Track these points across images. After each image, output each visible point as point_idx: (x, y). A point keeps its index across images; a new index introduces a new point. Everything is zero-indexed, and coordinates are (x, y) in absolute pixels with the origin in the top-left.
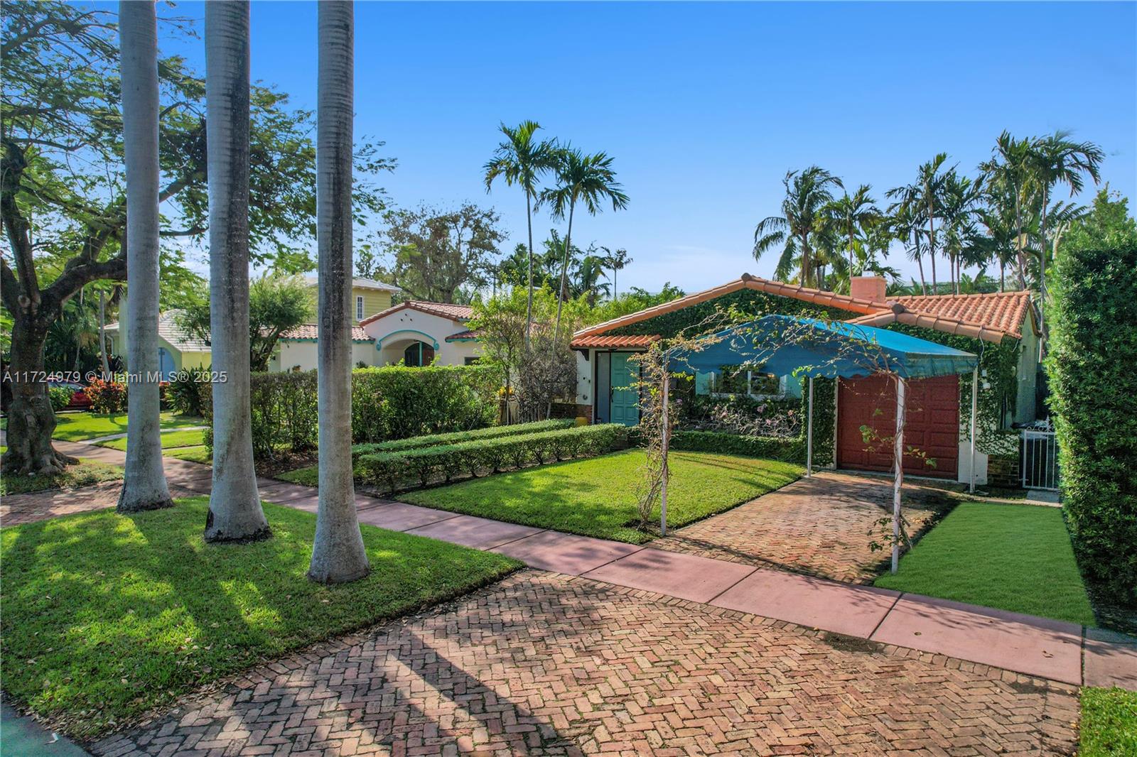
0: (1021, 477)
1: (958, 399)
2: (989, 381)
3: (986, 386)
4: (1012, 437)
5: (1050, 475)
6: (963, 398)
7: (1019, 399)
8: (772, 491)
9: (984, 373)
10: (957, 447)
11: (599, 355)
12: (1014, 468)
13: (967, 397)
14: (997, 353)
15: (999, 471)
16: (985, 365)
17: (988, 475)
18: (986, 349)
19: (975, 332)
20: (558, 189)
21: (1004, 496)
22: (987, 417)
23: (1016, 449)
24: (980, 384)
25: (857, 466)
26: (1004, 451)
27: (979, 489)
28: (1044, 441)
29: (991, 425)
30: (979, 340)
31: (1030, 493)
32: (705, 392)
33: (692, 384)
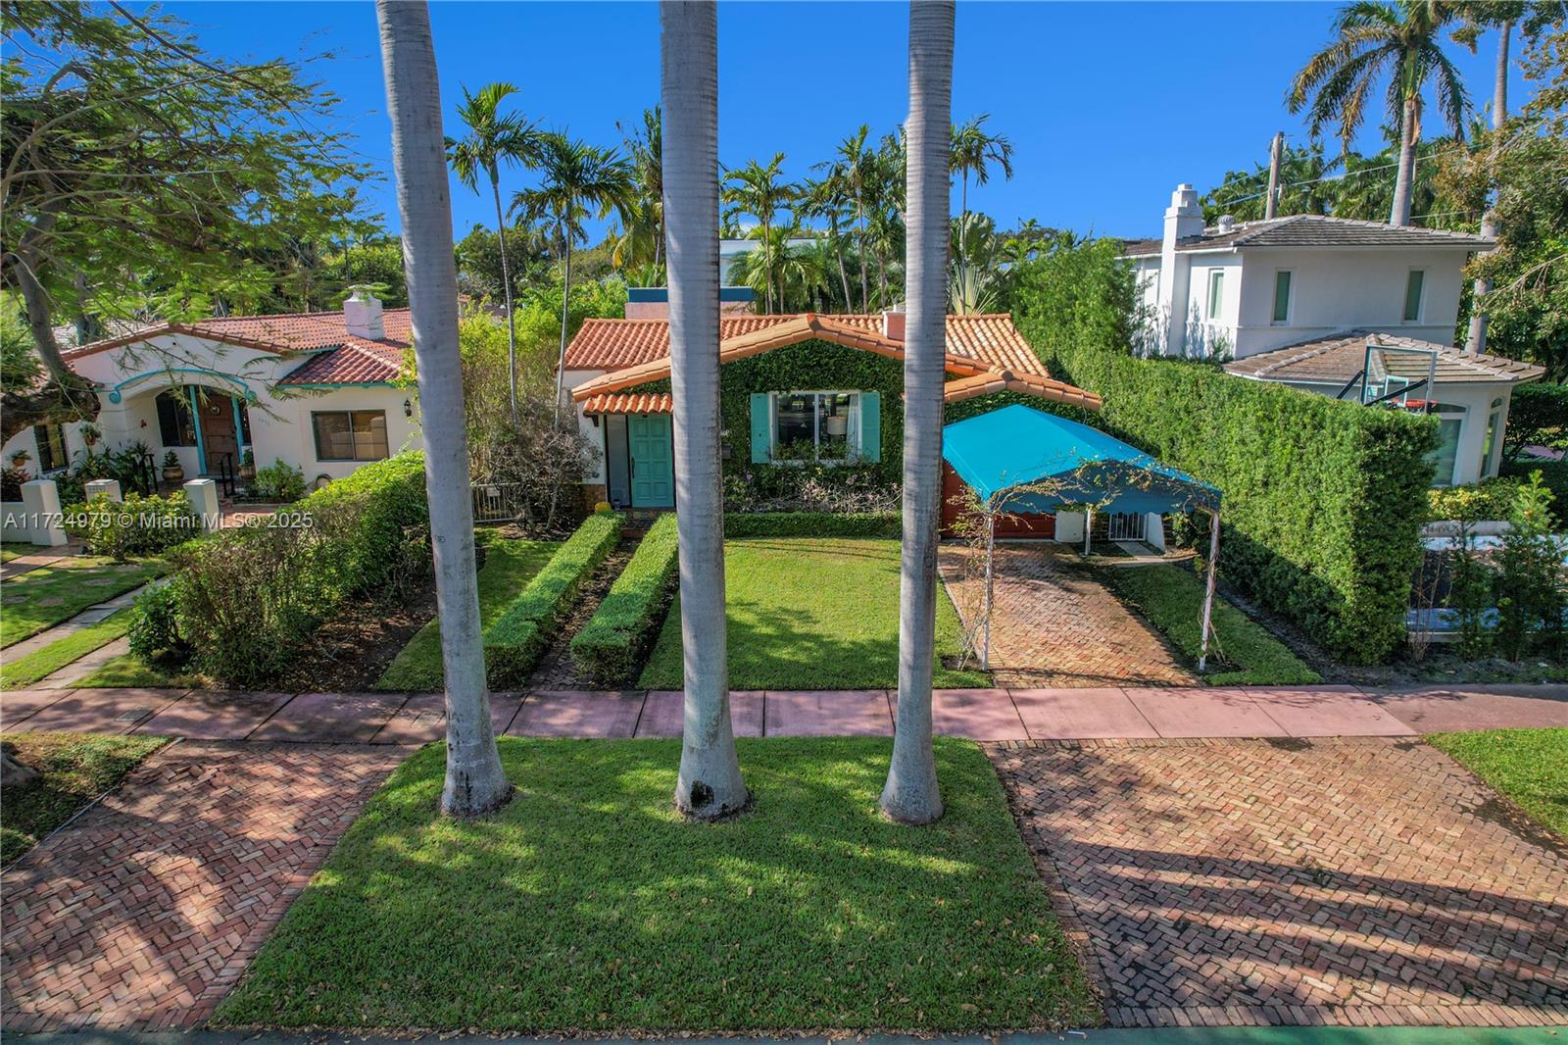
32: (766, 460)
33: (748, 451)
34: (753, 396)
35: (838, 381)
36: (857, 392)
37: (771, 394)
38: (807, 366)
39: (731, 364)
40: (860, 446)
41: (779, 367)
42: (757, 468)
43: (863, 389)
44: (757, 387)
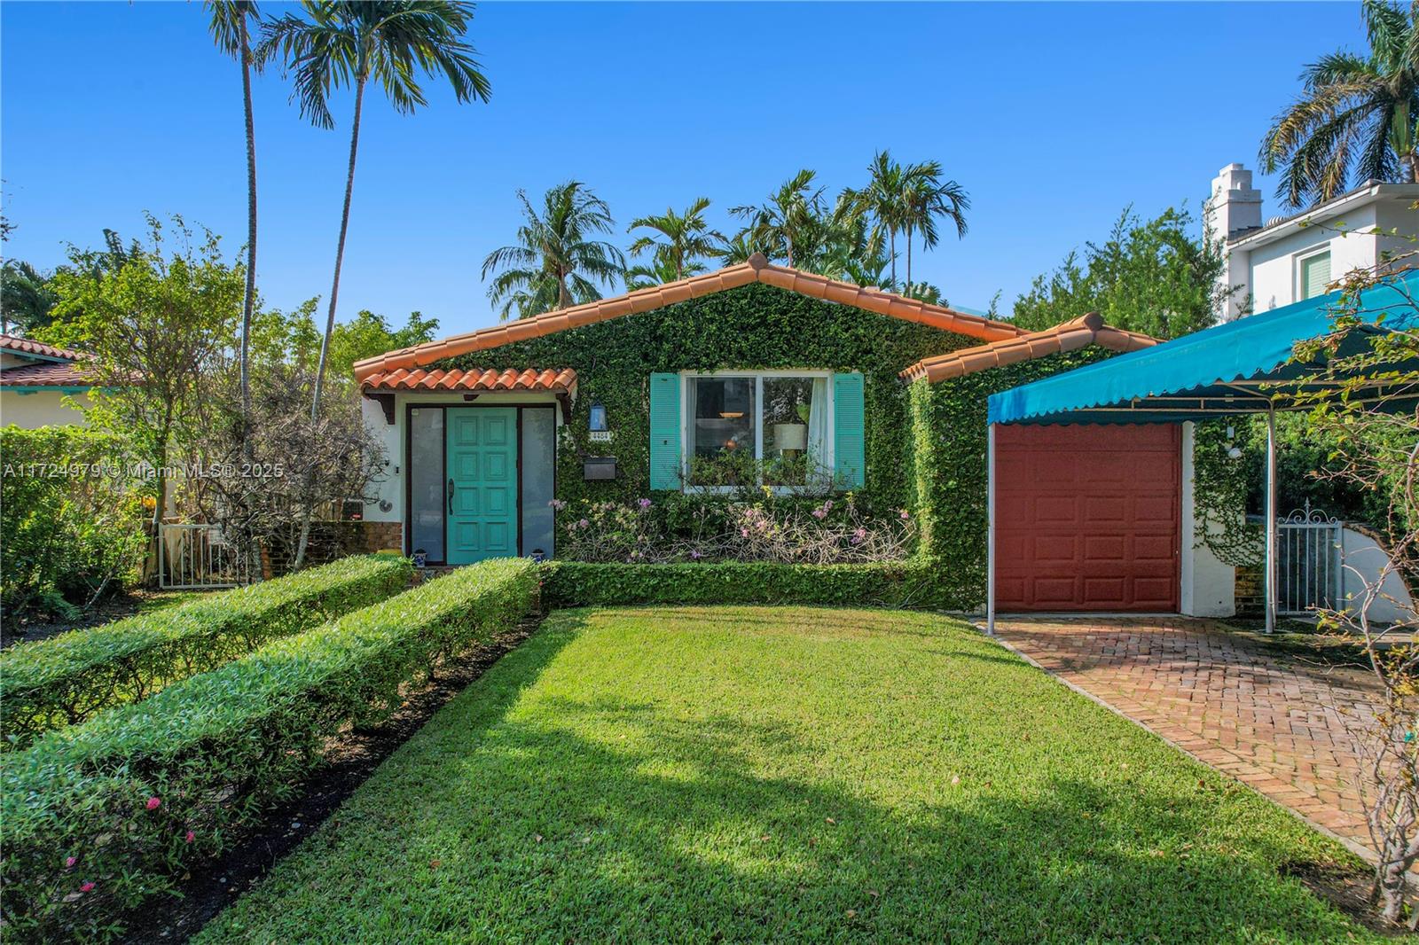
6: (1199, 474)
9: (1231, 432)
11: (415, 412)
13: (1204, 472)
15: (1251, 591)
16: (1233, 418)
17: (1236, 599)
22: (1233, 505)
25: (1014, 605)
29: (1239, 517)
32: (674, 485)
33: (645, 469)
34: (654, 376)
35: (798, 355)
36: (825, 373)
37: (685, 375)
38: (743, 328)
39: (618, 321)
40: (831, 462)
41: (699, 331)
42: (659, 497)
43: (837, 367)
44: (663, 359)
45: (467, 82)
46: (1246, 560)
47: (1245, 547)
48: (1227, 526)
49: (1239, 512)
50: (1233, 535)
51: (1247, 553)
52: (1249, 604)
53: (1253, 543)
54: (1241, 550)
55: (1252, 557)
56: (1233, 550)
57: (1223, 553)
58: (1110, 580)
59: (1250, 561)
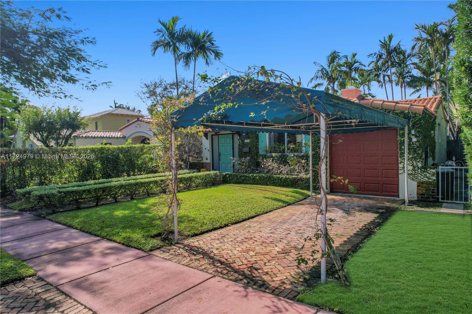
0: (438, 195)
1: (397, 149)
2: (416, 136)
3: (414, 139)
4: (432, 170)
5: (456, 193)
6: (401, 148)
7: (437, 150)
8: (289, 204)
9: (413, 132)
10: (398, 177)
11: (213, 136)
12: (434, 190)
13: (403, 147)
14: (420, 119)
15: (424, 192)
16: (413, 127)
17: (418, 194)
18: (413, 117)
19: (406, 108)
20: (188, 52)
21: (427, 206)
22: (415, 159)
23: (434, 178)
24: (410, 139)
25: (341, 190)
26: (426, 179)
27: (412, 203)
28: (452, 173)
29: (418, 164)
30: (409, 112)
31: (444, 205)
32: (265, 154)
33: (258, 149)
42: (260, 156)
45: (218, 55)
46: (422, 179)
47: (421, 175)
48: (414, 167)
49: (418, 162)
50: (416, 170)
51: (422, 177)
52: (423, 196)
53: (425, 173)
54: (419, 175)
55: (424, 178)
56: (416, 176)
57: (411, 177)
58: (375, 185)
59: (423, 180)
